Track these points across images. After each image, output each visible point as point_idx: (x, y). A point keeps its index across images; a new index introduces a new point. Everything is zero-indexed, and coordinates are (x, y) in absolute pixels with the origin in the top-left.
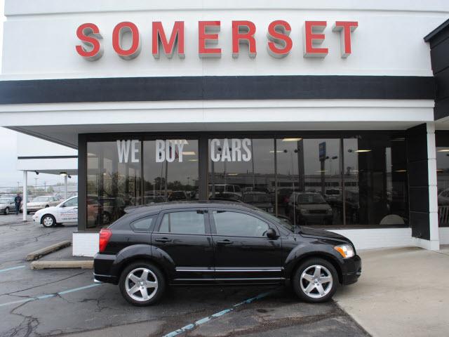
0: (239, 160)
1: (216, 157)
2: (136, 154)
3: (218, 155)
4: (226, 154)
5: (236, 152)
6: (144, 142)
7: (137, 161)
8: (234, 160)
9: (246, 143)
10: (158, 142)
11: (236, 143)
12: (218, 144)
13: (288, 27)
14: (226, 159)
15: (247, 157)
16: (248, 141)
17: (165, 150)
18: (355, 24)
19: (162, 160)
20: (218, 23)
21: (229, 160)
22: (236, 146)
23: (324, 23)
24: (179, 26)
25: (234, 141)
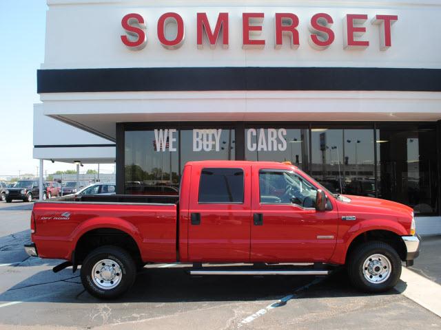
0: (275, 149)
1: (252, 146)
2: (173, 142)
3: (255, 145)
4: (262, 144)
5: (272, 142)
6: (182, 131)
7: (175, 150)
8: (270, 149)
9: (282, 132)
10: (195, 131)
11: (272, 133)
12: (255, 134)
13: (330, 20)
14: (262, 149)
15: (282, 147)
16: (284, 131)
17: (202, 139)
18: (395, 18)
19: (200, 149)
20: (261, 15)
21: (265, 149)
22: (272, 136)
23: (365, 17)
24: (223, 18)
25: (270, 130)
